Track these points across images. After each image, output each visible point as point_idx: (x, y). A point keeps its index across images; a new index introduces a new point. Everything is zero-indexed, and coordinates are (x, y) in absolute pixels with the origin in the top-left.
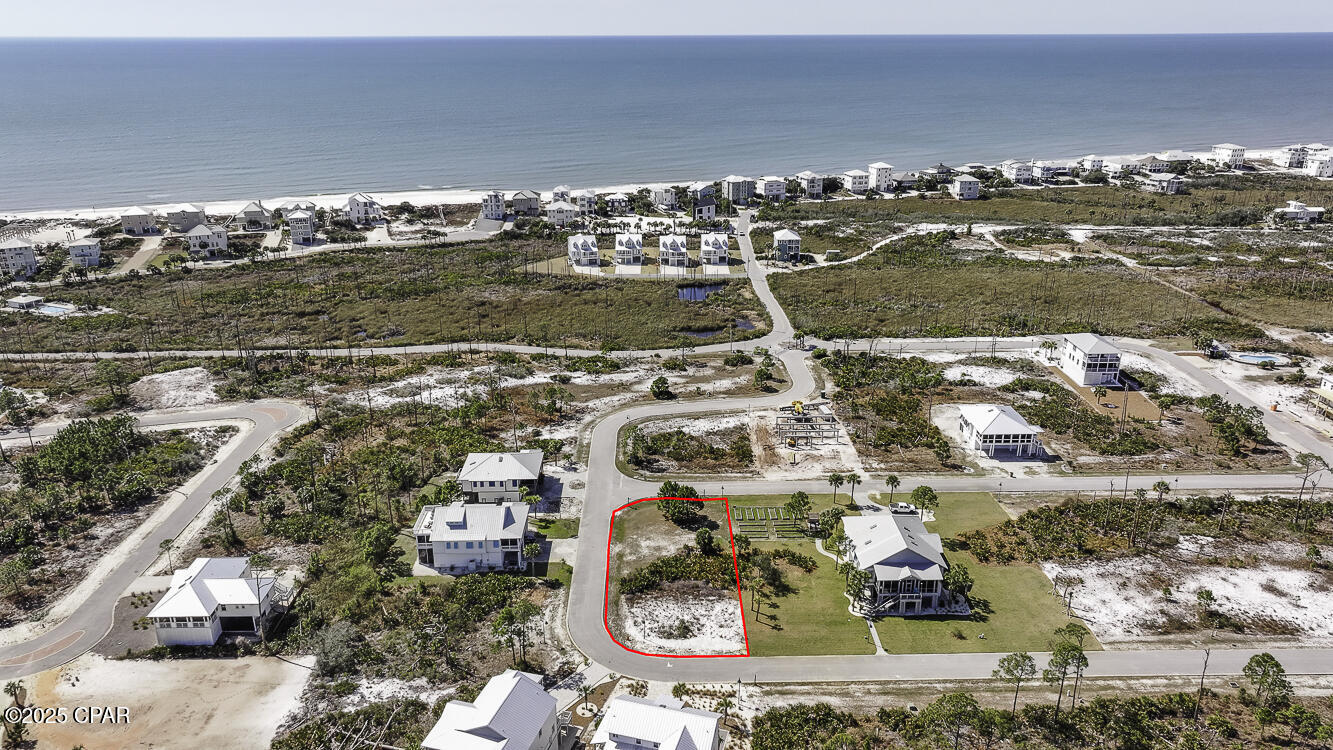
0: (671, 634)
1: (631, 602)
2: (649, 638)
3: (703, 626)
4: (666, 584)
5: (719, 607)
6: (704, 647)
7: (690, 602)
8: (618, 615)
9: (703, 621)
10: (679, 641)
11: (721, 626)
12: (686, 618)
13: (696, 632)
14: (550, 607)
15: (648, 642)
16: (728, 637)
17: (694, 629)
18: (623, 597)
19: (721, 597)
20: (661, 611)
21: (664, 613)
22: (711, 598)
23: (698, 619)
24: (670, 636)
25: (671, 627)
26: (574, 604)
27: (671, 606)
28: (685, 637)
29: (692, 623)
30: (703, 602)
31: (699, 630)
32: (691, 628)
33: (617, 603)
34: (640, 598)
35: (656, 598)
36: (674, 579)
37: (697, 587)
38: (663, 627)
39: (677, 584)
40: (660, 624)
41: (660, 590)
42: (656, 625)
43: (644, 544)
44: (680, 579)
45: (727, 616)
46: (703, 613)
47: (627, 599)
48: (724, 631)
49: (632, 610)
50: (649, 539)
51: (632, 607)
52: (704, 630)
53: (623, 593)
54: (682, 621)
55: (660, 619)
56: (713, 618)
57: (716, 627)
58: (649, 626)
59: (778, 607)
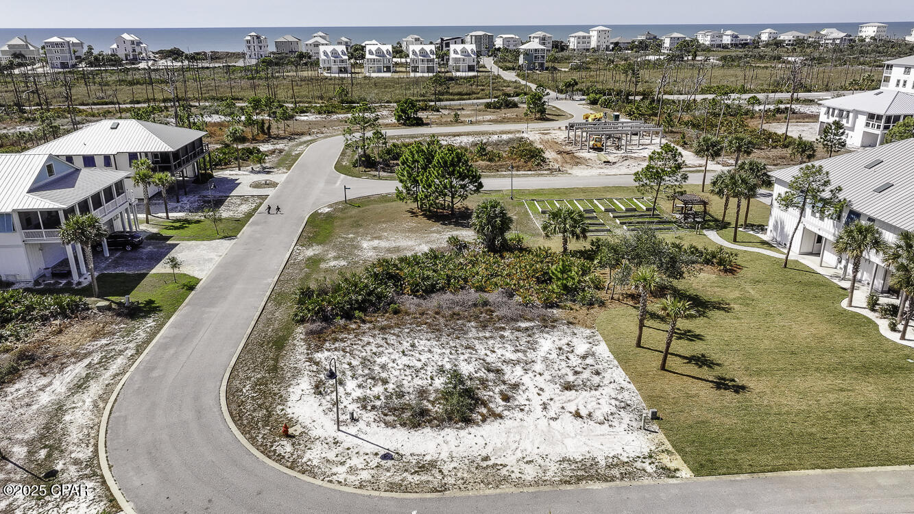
0: (424, 412)
1: (317, 339)
2: (352, 429)
3: (515, 386)
4: (409, 302)
5: (547, 343)
6: (530, 447)
7: (473, 333)
8: (275, 369)
9: (513, 374)
10: (450, 433)
11: (568, 387)
12: (466, 369)
13: (498, 405)
14: (96, 358)
15: (348, 441)
16: (599, 415)
17: (493, 395)
18: (300, 329)
19: (548, 324)
20: (395, 356)
21: (405, 360)
22: (523, 325)
23: (498, 371)
24: (418, 418)
25: (422, 393)
26: (164, 347)
27: (422, 344)
28: (468, 421)
29: (483, 382)
30: (507, 334)
31: (506, 398)
32: (483, 394)
33: (280, 343)
34: (345, 328)
35: (383, 329)
36: (431, 290)
37: (486, 303)
38: (401, 395)
39: (436, 300)
40: (391, 387)
41: (396, 312)
42: (379, 389)
43: (365, 244)
44: (442, 289)
45: (574, 361)
46: (510, 355)
47: (310, 333)
48: (580, 400)
49: (318, 356)
50: (379, 238)
51: (319, 348)
52: (521, 399)
53: (302, 321)
54: (456, 376)
55: (394, 375)
56: (538, 367)
57: (552, 390)
58: (359, 393)
59: (699, 337)
